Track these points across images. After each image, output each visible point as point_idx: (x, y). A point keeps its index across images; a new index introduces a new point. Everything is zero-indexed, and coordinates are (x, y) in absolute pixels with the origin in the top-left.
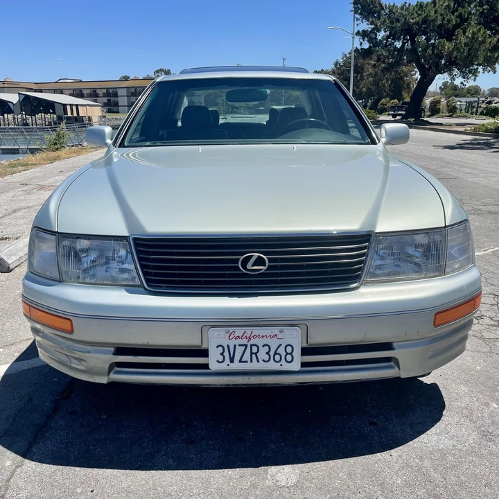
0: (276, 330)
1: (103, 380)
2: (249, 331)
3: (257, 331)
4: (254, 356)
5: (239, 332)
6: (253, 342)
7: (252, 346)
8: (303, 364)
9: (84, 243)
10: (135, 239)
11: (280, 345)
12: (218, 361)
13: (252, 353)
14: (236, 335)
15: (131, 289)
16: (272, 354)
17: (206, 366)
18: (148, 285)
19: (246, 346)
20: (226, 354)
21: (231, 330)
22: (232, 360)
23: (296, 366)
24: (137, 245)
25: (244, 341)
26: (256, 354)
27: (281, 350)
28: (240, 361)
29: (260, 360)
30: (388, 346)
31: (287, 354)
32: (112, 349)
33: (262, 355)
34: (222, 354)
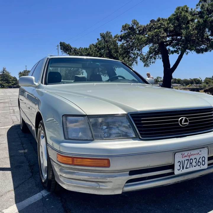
0: (198, 151)
2: (189, 152)
3: (193, 152)
4: (191, 164)
5: (186, 153)
6: (191, 157)
7: (190, 159)
8: (209, 165)
11: (200, 157)
12: (178, 170)
13: (190, 163)
14: (185, 155)
16: (197, 162)
17: (173, 173)
18: (142, 137)
19: (188, 160)
20: (181, 165)
21: (183, 153)
22: (183, 169)
23: (206, 166)
25: (187, 158)
26: (192, 163)
27: (201, 160)
28: (186, 168)
29: (193, 166)
31: (203, 161)
32: (128, 172)
33: (194, 164)
34: (180, 166)
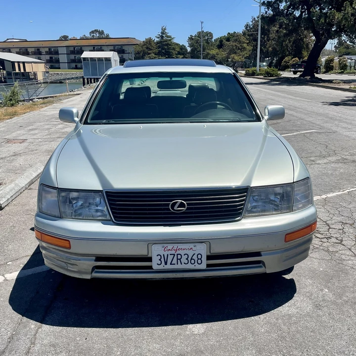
0: (191, 246)
1: (88, 277)
2: (175, 246)
3: (180, 246)
4: (179, 260)
5: (170, 247)
6: (178, 252)
7: (177, 255)
8: (208, 266)
9: (75, 194)
10: (106, 192)
11: (194, 254)
12: (158, 264)
13: (178, 259)
14: (168, 248)
15: (105, 222)
16: (189, 259)
17: (151, 267)
18: (115, 220)
19: (174, 255)
20: (163, 260)
21: (165, 245)
22: (166, 263)
23: (203, 266)
24: (108, 196)
25: (173, 252)
26: (180, 259)
27: (195, 257)
28: (171, 264)
29: (183, 263)
30: (258, 254)
31: (198, 259)
32: (94, 258)
33: (184, 260)
34: (160, 260)
